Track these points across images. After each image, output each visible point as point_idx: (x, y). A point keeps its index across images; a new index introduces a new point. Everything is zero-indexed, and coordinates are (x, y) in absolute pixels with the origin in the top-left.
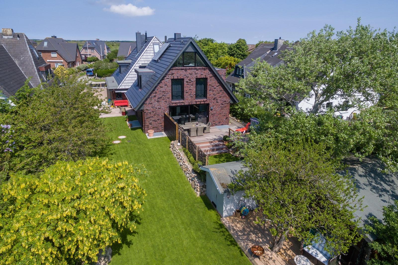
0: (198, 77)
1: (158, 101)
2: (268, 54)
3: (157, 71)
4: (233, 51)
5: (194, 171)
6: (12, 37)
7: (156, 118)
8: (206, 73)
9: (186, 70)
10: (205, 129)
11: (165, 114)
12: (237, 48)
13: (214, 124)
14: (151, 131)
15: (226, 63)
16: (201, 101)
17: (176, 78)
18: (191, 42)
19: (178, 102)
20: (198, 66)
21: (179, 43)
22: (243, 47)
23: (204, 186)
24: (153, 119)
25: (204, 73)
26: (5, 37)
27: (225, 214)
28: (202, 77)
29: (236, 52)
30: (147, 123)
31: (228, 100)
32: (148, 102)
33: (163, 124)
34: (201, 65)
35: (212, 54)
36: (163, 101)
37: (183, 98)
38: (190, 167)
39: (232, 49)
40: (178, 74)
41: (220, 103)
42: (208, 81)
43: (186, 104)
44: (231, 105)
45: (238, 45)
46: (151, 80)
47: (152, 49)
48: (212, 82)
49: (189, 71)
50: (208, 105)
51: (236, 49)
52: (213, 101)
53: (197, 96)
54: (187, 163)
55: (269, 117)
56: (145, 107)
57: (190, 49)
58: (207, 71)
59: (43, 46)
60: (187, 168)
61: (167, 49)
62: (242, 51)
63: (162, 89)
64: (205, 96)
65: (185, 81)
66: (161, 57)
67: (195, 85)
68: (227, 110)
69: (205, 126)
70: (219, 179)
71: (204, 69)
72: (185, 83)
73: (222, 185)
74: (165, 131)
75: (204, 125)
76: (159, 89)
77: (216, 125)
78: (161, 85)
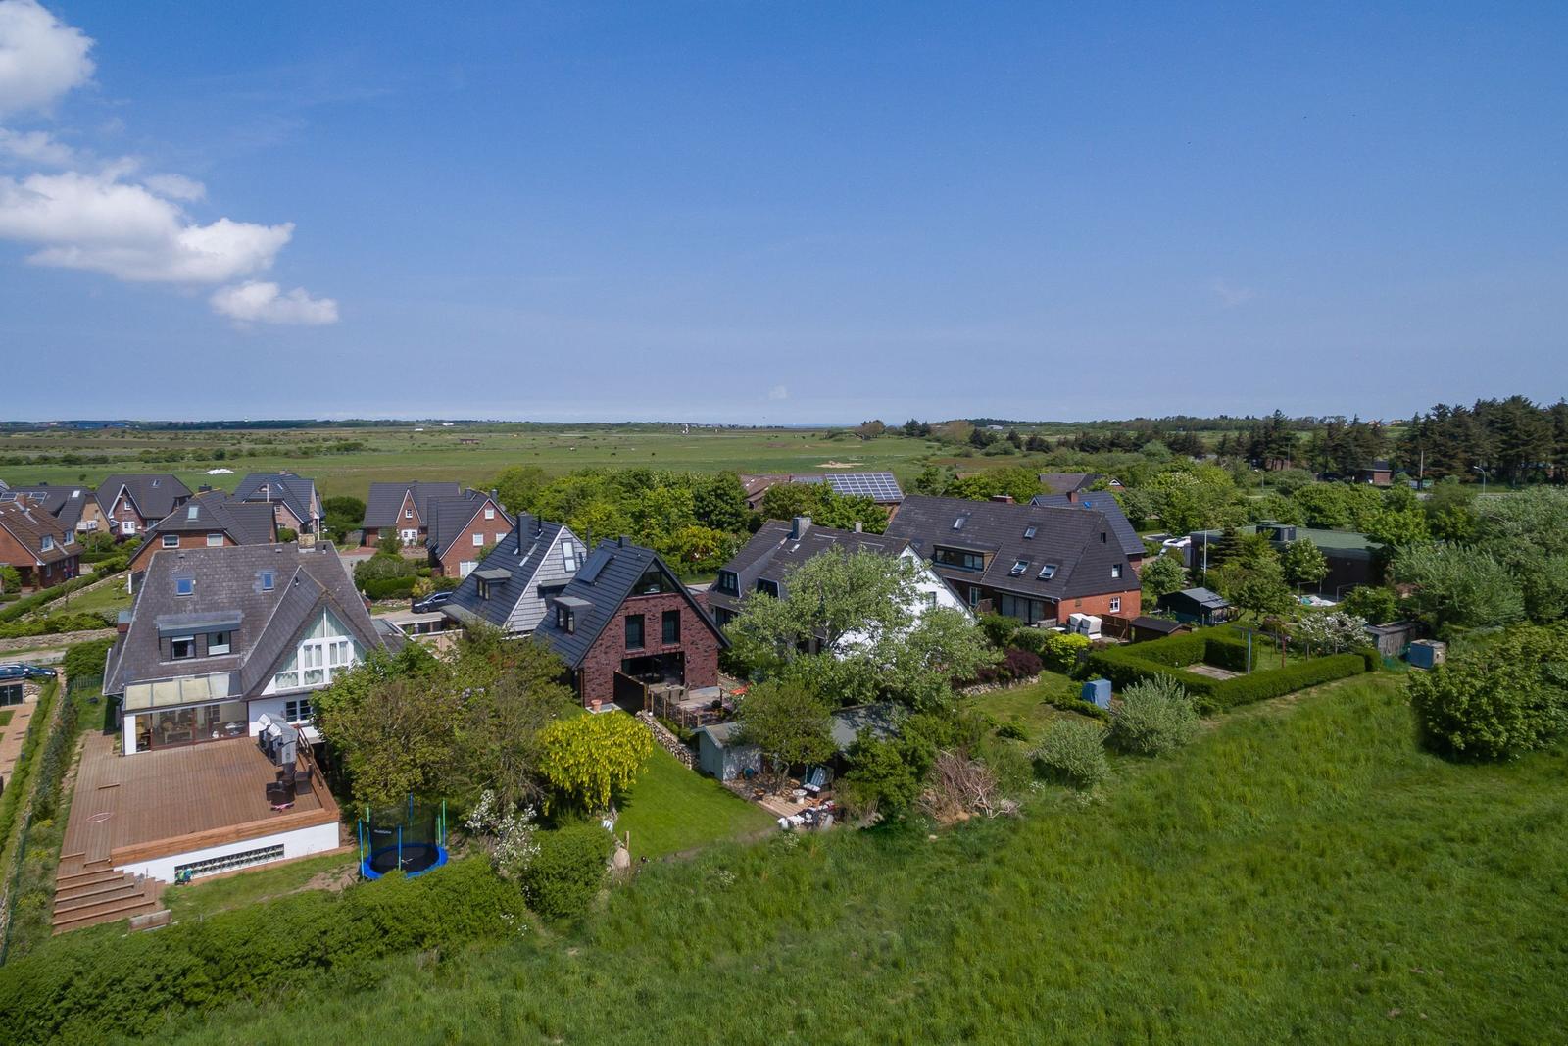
0: (667, 609)
1: (606, 653)
2: (783, 546)
3: (597, 602)
4: (707, 506)
5: (682, 740)
6: (313, 550)
7: (601, 680)
8: (678, 603)
9: (647, 600)
10: (681, 693)
11: (615, 673)
12: (718, 496)
13: (695, 687)
14: (597, 702)
15: (692, 545)
16: (670, 647)
17: (632, 613)
18: (655, 559)
19: (636, 652)
20: (666, 592)
21: (635, 556)
22: (733, 493)
23: (697, 757)
24: (598, 682)
25: (673, 603)
26: (303, 551)
27: (725, 777)
28: (672, 608)
29: (716, 506)
30: (588, 689)
31: (716, 644)
32: (590, 655)
33: (612, 690)
34: (669, 590)
35: (652, 521)
36: (613, 652)
37: (642, 644)
38: (675, 739)
39: (702, 499)
40: (636, 606)
41: (701, 650)
42: (682, 614)
43: (648, 654)
44: (720, 651)
45: (718, 488)
46: (590, 618)
47: (560, 551)
48: (687, 615)
49: (652, 602)
50: (682, 654)
51: (713, 498)
52: (690, 646)
53: (665, 640)
54: (669, 735)
55: (770, 665)
56: (586, 664)
57: (654, 569)
58: (680, 599)
59: (186, 517)
60: (670, 740)
61: (608, 563)
62: (732, 505)
63: (612, 633)
64: (677, 638)
65: (646, 617)
66: (598, 576)
67: (661, 623)
68: (713, 662)
69: (682, 688)
70: (717, 736)
71: (675, 597)
72: (646, 620)
73: (721, 740)
74: (615, 702)
75: (678, 687)
76: (607, 633)
77: (698, 688)
78: (610, 626)
